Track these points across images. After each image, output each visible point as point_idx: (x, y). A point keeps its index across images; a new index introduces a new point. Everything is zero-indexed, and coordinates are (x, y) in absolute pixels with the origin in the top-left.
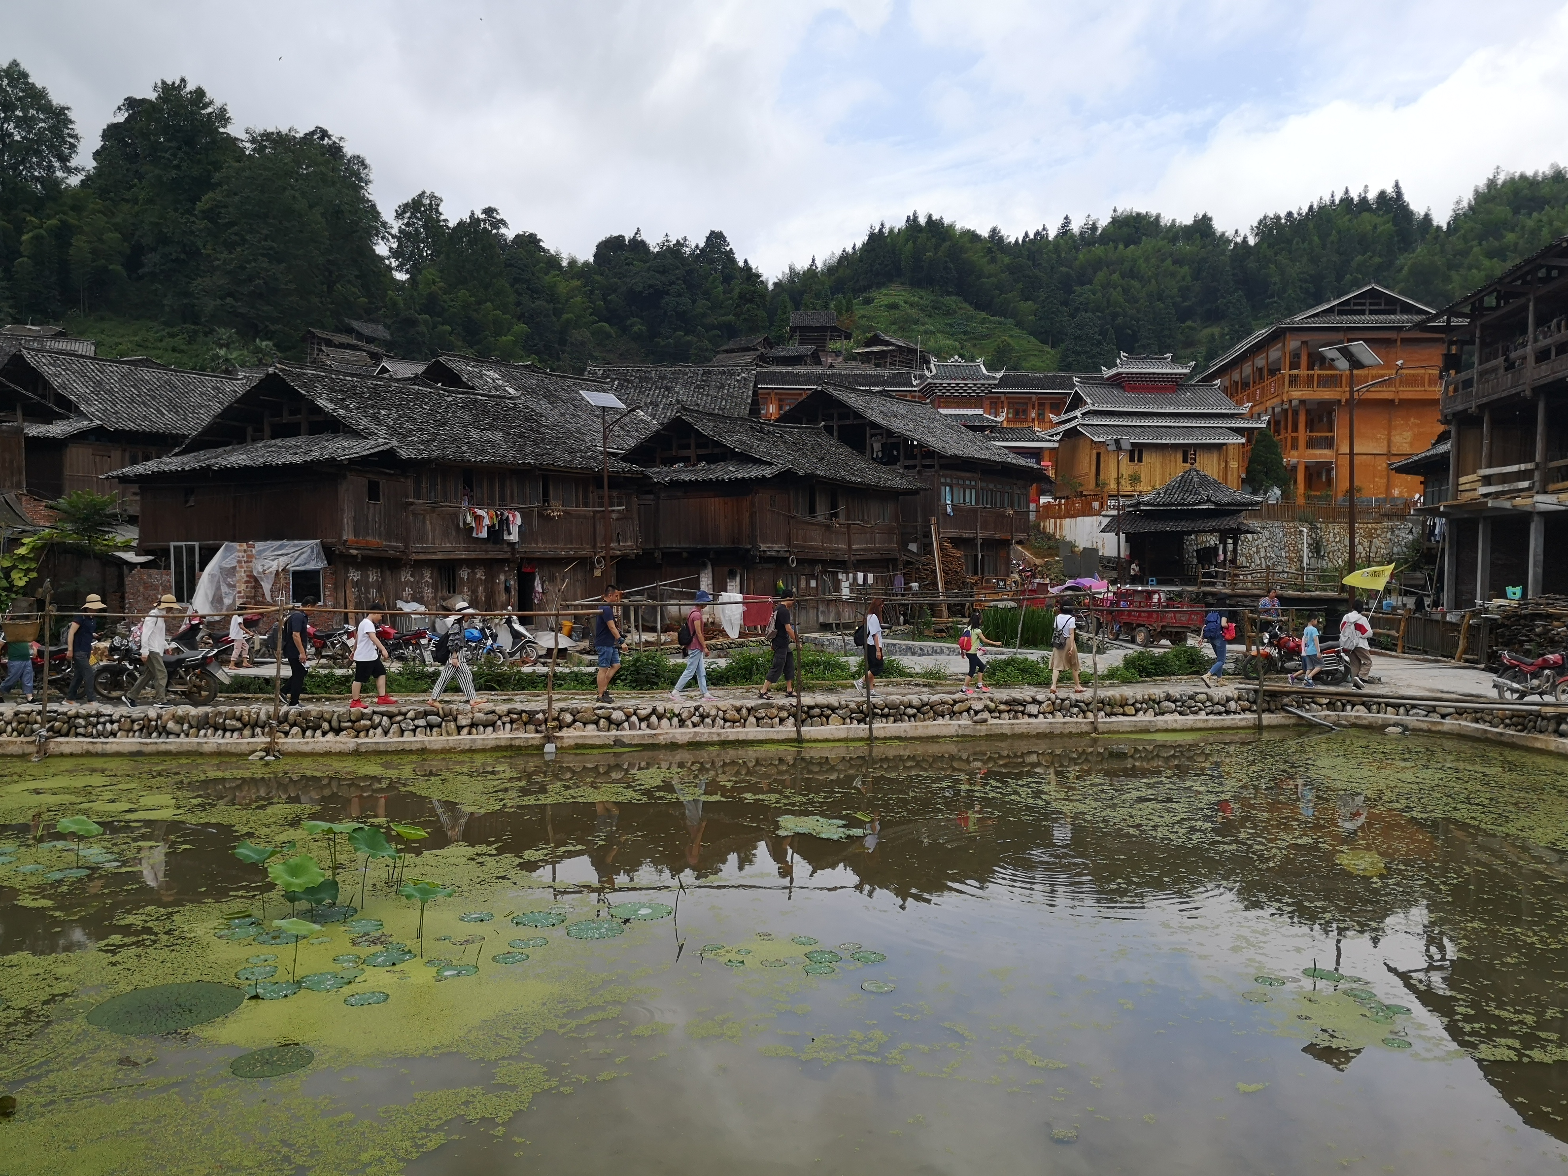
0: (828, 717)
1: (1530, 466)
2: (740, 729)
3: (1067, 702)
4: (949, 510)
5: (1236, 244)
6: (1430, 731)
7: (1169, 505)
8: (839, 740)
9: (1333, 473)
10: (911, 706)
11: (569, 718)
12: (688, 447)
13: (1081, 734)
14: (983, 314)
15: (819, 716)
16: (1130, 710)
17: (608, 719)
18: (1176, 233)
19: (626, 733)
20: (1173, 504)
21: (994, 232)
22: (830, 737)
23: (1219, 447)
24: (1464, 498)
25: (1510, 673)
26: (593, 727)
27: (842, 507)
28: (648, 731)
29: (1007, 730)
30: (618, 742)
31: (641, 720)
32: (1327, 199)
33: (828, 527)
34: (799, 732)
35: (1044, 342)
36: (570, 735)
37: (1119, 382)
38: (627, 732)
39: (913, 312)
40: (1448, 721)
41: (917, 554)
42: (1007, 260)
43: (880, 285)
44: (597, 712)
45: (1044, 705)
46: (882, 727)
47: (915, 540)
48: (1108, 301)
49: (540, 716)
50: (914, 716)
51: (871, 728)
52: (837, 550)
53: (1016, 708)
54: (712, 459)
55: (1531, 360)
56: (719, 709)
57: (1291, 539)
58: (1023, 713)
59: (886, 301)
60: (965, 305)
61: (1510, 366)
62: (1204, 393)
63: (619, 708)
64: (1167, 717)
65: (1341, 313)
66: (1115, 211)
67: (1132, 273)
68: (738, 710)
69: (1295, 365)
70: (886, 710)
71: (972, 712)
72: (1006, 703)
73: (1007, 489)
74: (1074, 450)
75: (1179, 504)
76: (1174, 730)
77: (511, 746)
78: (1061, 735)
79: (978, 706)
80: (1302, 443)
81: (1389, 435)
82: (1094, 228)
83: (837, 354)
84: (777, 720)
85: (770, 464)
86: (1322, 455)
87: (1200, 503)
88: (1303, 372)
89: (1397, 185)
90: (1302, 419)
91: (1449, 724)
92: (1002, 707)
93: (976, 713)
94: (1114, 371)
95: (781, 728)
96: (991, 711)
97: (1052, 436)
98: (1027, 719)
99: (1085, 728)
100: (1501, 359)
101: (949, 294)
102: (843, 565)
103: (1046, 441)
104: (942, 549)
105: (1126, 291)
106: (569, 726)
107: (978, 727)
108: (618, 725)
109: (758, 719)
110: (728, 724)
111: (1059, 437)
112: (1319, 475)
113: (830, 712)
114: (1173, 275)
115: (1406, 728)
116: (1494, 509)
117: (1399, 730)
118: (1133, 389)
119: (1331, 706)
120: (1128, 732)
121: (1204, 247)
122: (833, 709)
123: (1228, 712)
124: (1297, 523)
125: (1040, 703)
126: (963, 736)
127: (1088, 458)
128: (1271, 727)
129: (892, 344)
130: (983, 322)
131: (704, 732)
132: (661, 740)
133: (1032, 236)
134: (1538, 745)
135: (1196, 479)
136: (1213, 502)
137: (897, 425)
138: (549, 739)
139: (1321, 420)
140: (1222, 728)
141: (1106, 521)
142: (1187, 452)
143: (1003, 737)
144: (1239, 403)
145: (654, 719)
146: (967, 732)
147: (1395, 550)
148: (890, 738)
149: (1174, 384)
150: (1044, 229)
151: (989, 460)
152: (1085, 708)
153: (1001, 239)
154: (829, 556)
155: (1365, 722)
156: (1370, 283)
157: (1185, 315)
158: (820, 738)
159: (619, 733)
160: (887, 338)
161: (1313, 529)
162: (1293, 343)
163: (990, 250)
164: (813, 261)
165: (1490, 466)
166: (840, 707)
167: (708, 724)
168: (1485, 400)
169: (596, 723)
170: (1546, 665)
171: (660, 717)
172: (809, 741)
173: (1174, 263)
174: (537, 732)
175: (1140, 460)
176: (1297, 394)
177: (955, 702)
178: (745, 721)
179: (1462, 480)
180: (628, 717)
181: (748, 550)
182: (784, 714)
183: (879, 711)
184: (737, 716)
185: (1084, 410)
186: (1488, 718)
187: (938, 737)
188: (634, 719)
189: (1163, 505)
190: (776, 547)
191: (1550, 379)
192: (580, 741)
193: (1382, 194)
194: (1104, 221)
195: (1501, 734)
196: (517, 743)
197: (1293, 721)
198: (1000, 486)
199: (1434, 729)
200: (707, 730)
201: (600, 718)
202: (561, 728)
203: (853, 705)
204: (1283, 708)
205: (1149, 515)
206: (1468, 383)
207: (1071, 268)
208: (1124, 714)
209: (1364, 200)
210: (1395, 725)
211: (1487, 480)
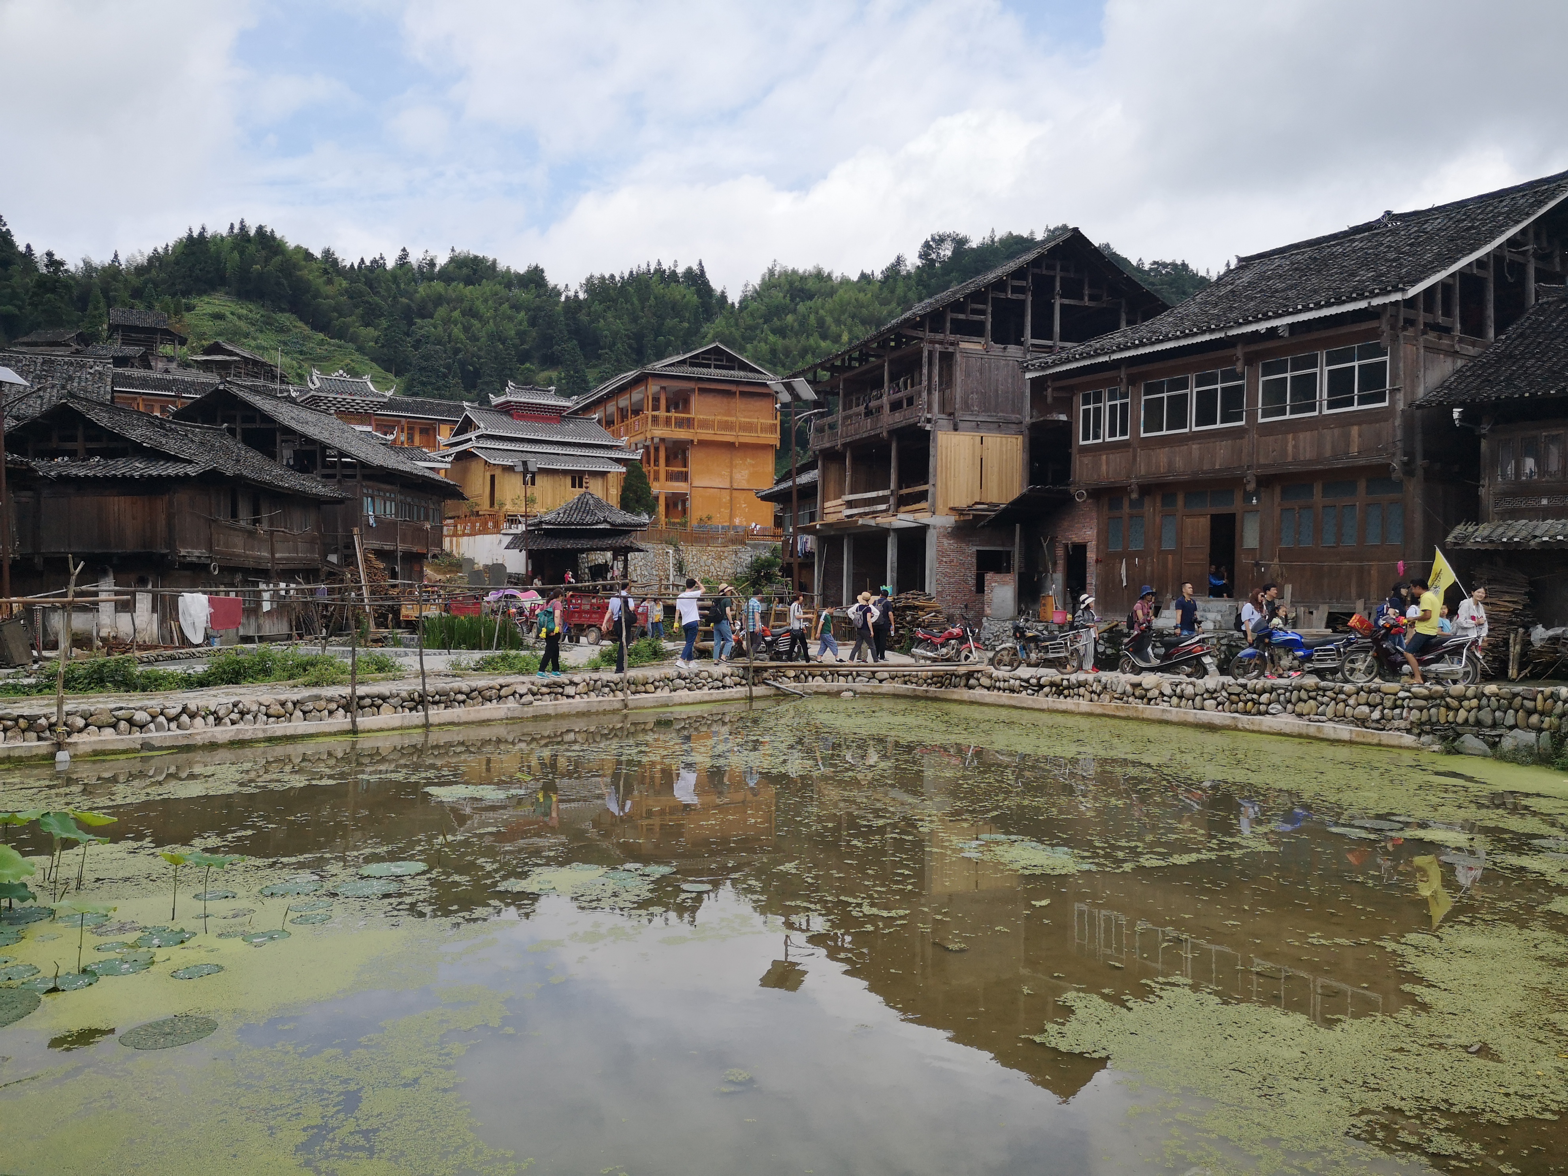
0: (378, 707)
1: (887, 492)
2: (286, 724)
3: (599, 683)
4: (371, 521)
5: (567, 297)
6: (873, 693)
7: (569, 524)
8: (393, 729)
9: (688, 503)
10: (460, 692)
11: (80, 722)
12: (73, 439)
13: (614, 712)
14: (321, 336)
15: (370, 706)
16: (650, 688)
17: (130, 721)
18: (510, 280)
19: (153, 735)
20: (573, 524)
21: (327, 253)
22: (384, 726)
23: (603, 474)
24: (830, 519)
25: (924, 644)
26: (112, 730)
27: (265, 515)
28: (179, 732)
29: (551, 711)
30: (146, 746)
31: (170, 720)
32: (644, 267)
33: (252, 534)
34: (354, 722)
35: (388, 370)
36: (86, 740)
37: (507, 409)
38: (155, 734)
39: (242, 324)
40: (884, 684)
41: (337, 565)
42: (345, 284)
43: (201, 293)
44: (116, 713)
45: (580, 686)
46: (437, 714)
47: (335, 552)
48: (450, 336)
49: (43, 721)
50: (464, 702)
51: (426, 716)
52: (260, 558)
53: (556, 690)
54: (109, 454)
55: (887, 408)
56: (260, 704)
57: (660, 560)
58: (562, 694)
59: (209, 309)
60: (300, 324)
61: (868, 413)
62: (583, 424)
63: (141, 709)
64: (679, 692)
65: (693, 365)
66: (453, 250)
67: (471, 313)
68: (283, 704)
69: (656, 408)
70: (437, 697)
71: (517, 696)
72: (547, 686)
73: (423, 504)
74: (465, 472)
75: (578, 524)
76: (687, 704)
77: (9, 757)
78: (597, 713)
79: (522, 689)
80: (662, 475)
81: (731, 472)
82: (432, 264)
83: (170, 359)
84: (326, 712)
85: (190, 462)
86: (679, 487)
87: (597, 523)
88: (662, 413)
89: (700, 264)
90: (662, 454)
91: (887, 687)
92: (544, 690)
93: (521, 696)
94: (502, 399)
95: (330, 720)
96: (534, 694)
97: (444, 457)
98: (565, 700)
99: (618, 705)
100: (862, 408)
101: (282, 310)
102: (265, 574)
103: (438, 461)
104: (366, 560)
105: (466, 329)
106: (80, 731)
107: (526, 709)
108: (142, 727)
109: (304, 713)
110: (272, 719)
111: (450, 459)
112: (675, 505)
113: (380, 702)
114: (510, 319)
115: (855, 693)
116: (863, 526)
117: (851, 694)
118: (521, 417)
119: (796, 678)
120: (655, 707)
121: (539, 296)
122: (384, 699)
123: (724, 687)
124: (664, 545)
125: (576, 684)
126: (512, 718)
127: (481, 480)
128: (759, 698)
129: (237, 355)
130: (321, 343)
131: (247, 729)
132: (199, 740)
133: (368, 263)
134: (955, 697)
135: (591, 502)
136: (608, 522)
137: (313, 431)
138: (59, 746)
139: (676, 457)
140: (723, 700)
141: (507, 540)
142: (577, 478)
143: (547, 717)
144: (617, 435)
145: (185, 718)
146: (516, 714)
147: (739, 570)
148: (444, 724)
149: (557, 415)
150: (382, 258)
151: (411, 473)
152: (614, 687)
153: (335, 262)
154: (251, 564)
155: (825, 690)
156: (714, 341)
157: (524, 357)
158: (374, 727)
159: (143, 735)
160: (230, 348)
161: (677, 550)
162: (653, 387)
163: (326, 271)
164: (116, 256)
165: (852, 492)
166: (392, 696)
167: (249, 720)
168: (848, 440)
169: (114, 726)
170: (951, 637)
171: (192, 716)
172: (363, 732)
173: (511, 307)
174: (40, 739)
175: (533, 483)
176: (659, 432)
177: (502, 687)
178: (291, 715)
179: (827, 505)
180: (154, 717)
181: (165, 555)
182: (333, 706)
183: (430, 698)
184: (282, 711)
185: (478, 433)
186: (914, 680)
187: (489, 720)
188: (161, 719)
189: (564, 524)
190: (197, 553)
191: (903, 424)
192: (99, 747)
193: (689, 271)
194: (442, 260)
195: (927, 691)
196: (16, 753)
197: (772, 691)
198: (416, 500)
199: (875, 691)
200: (247, 727)
201: (119, 720)
202: (69, 734)
203: (404, 694)
204: (764, 682)
205: (549, 534)
206: (832, 427)
207: (411, 300)
208: (646, 692)
209: (674, 273)
210: (848, 690)
211: (850, 504)
